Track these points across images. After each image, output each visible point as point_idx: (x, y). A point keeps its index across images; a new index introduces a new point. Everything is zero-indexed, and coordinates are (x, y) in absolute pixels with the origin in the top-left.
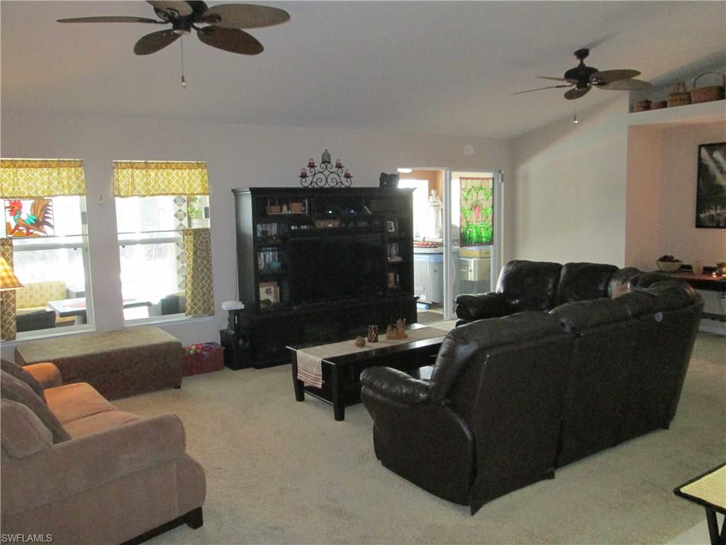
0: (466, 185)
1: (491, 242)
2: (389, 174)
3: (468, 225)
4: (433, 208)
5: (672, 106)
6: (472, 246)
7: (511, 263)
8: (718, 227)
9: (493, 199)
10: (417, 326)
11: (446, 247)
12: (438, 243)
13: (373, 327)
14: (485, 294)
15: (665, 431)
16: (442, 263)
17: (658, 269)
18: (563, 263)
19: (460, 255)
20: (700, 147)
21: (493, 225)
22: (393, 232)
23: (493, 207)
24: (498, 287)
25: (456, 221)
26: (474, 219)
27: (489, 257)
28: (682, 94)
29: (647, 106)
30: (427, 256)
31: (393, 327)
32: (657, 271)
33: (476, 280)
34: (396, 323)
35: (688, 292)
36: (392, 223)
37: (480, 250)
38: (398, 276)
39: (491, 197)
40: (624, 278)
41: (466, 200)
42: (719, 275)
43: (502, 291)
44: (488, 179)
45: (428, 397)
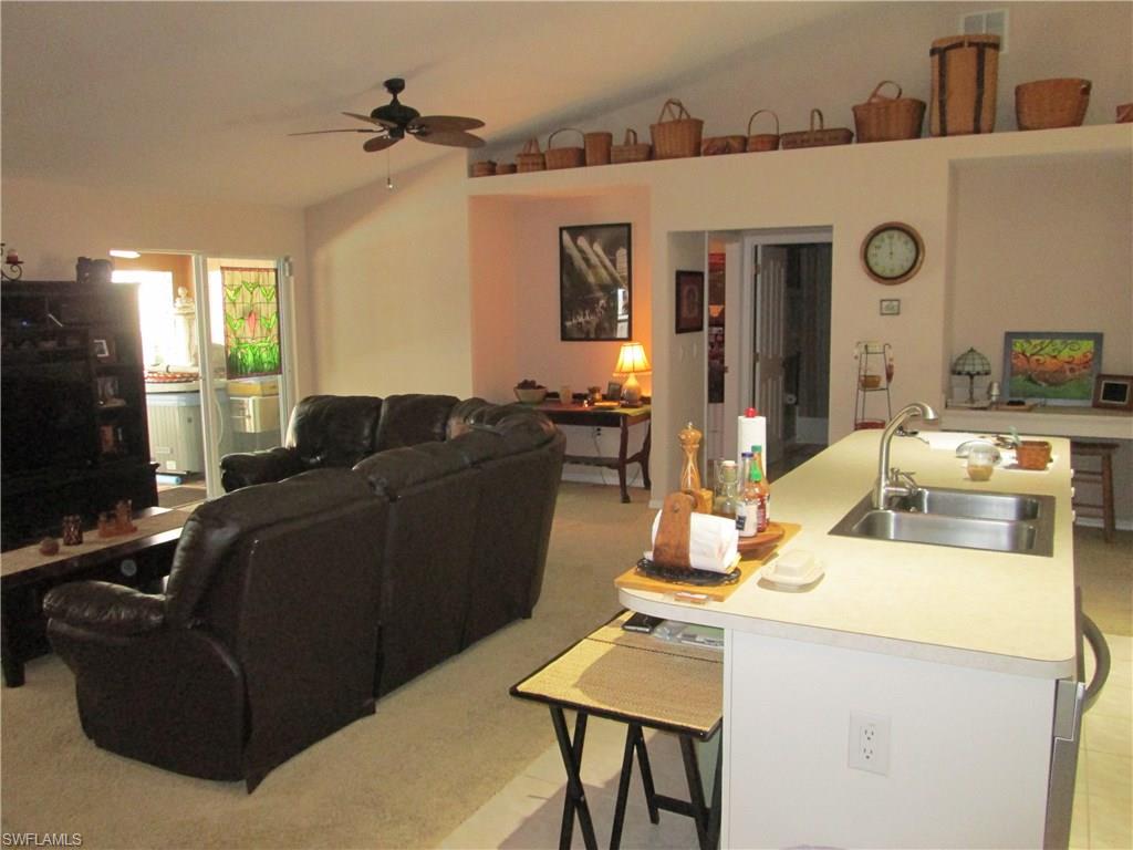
0: (233, 280)
1: (277, 370)
2: (93, 259)
3: (239, 343)
4: (182, 317)
5: (523, 171)
6: (247, 376)
7: (306, 400)
8: (588, 339)
9: (278, 303)
10: (156, 511)
11: (204, 380)
12: (191, 375)
13: (71, 518)
14: (269, 451)
15: (528, 621)
16: (199, 406)
17: (517, 400)
18: (383, 397)
19: (231, 392)
20: (561, 229)
21: (279, 343)
22: (106, 358)
23: (278, 313)
24: (289, 439)
25: (218, 338)
26: (249, 334)
27: (277, 394)
28: (534, 155)
29: (491, 169)
30: (174, 397)
31: (109, 517)
32: (516, 403)
33: (258, 431)
34: (114, 508)
35: (544, 427)
36: (104, 341)
37: (262, 383)
38: (120, 430)
39: (274, 299)
40: (465, 413)
41: (234, 303)
42: (590, 404)
43: (295, 445)
44: (267, 270)
45: (164, 619)
